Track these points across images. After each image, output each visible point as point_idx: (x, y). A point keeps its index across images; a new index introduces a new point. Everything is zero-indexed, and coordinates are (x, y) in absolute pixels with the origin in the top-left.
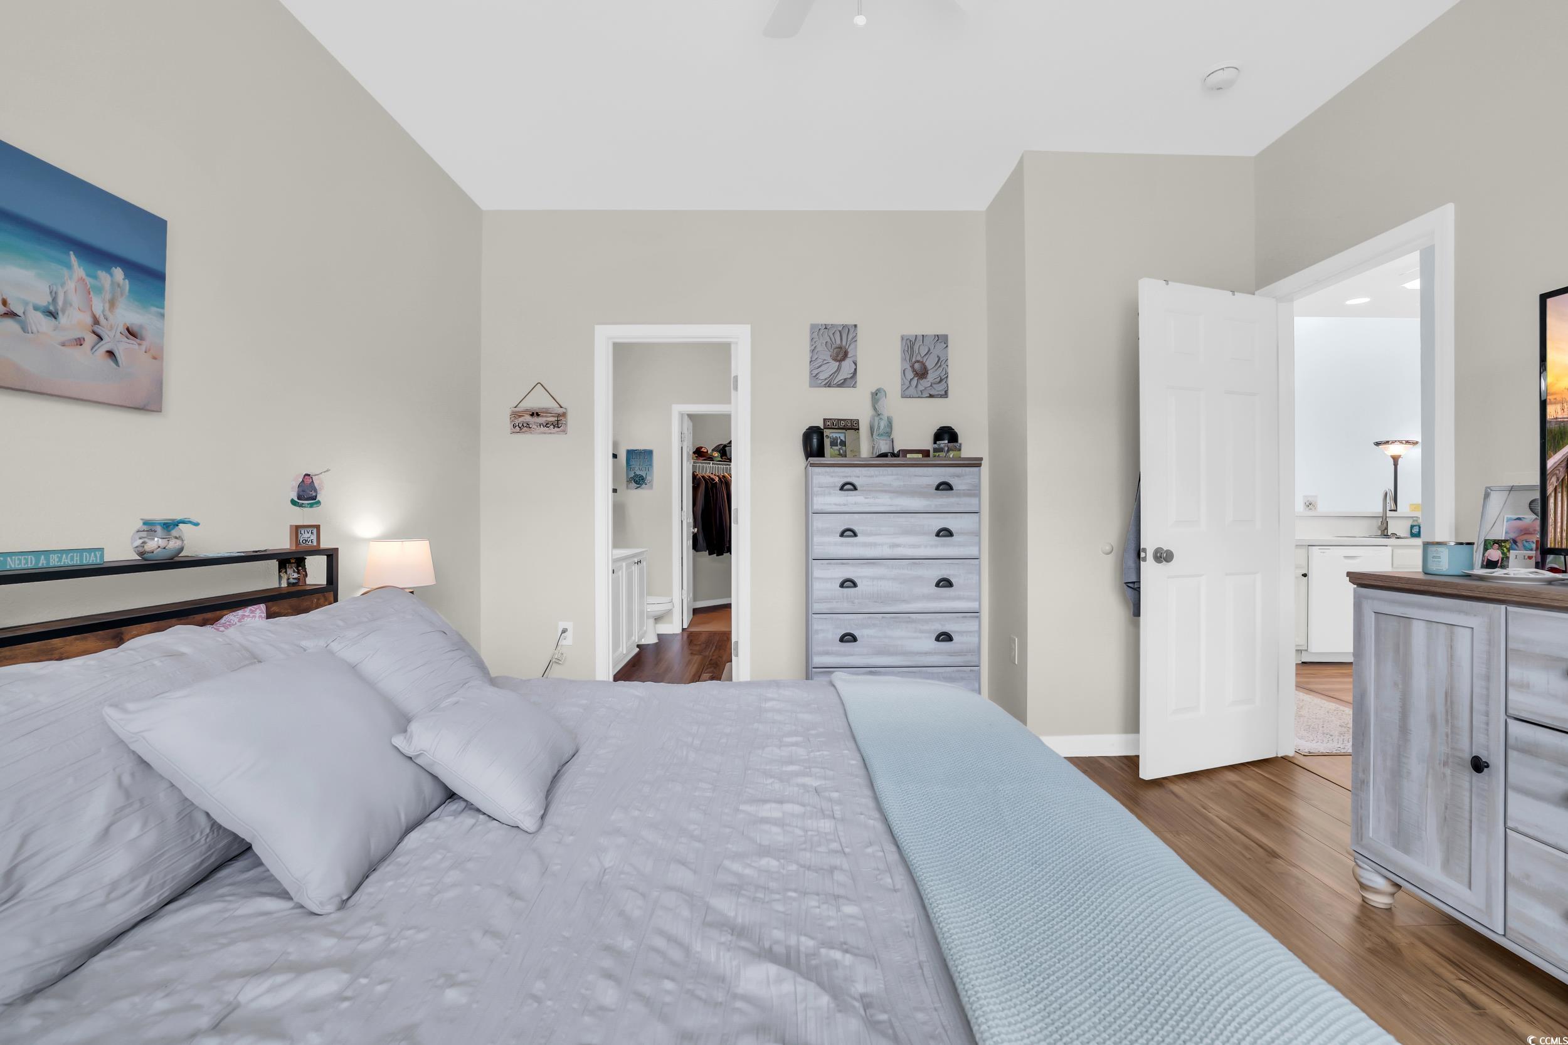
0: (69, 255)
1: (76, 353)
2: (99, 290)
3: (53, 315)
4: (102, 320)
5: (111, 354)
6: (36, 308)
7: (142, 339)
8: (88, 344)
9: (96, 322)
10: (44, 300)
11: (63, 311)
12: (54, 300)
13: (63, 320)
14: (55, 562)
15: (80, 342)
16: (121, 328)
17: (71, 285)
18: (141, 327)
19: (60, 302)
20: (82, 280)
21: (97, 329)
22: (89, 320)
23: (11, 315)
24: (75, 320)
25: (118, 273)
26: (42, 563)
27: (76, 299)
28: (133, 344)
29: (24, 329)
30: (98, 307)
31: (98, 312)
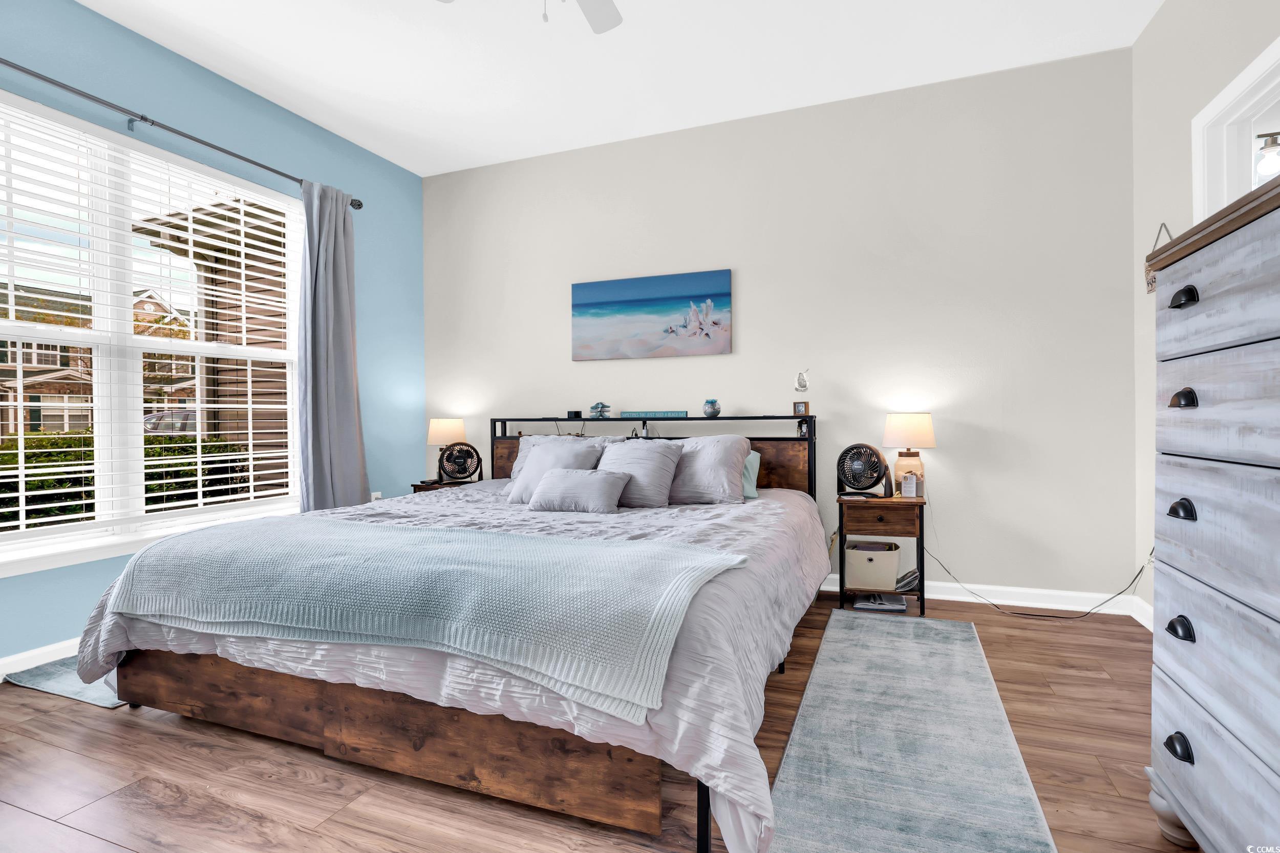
0: (690, 303)
1: (694, 338)
2: (701, 311)
3: (685, 327)
4: (703, 322)
5: (707, 334)
6: (680, 327)
7: (720, 324)
8: (698, 334)
9: (701, 324)
10: (682, 323)
11: (689, 324)
12: (686, 321)
13: (689, 327)
14: (670, 416)
15: (695, 334)
16: (711, 323)
17: (691, 313)
18: (719, 319)
19: (688, 321)
20: (695, 310)
21: (701, 327)
22: (698, 324)
23: (673, 331)
24: (693, 326)
25: (709, 301)
26: (666, 416)
27: (693, 318)
28: (716, 327)
29: (677, 335)
30: (701, 317)
31: (701, 320)
